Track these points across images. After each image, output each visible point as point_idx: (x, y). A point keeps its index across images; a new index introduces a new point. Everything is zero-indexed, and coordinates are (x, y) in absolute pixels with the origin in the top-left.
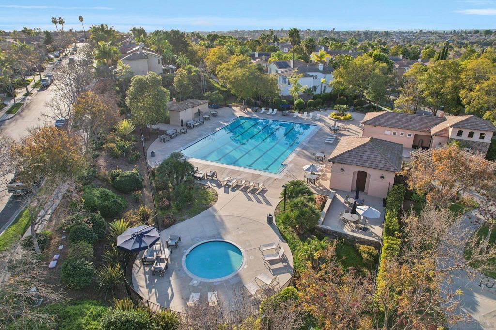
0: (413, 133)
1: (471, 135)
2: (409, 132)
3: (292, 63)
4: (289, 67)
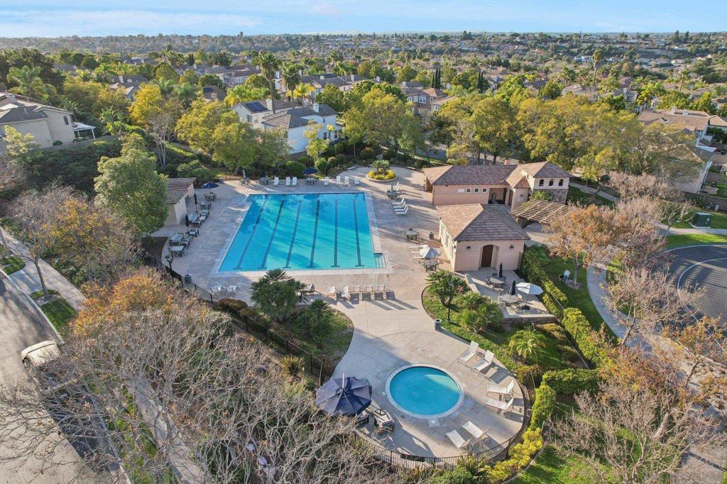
0: (488, 188)
1: (551, 183)
2: (485, 187)
3: (269, 103)
4: (266, 109)
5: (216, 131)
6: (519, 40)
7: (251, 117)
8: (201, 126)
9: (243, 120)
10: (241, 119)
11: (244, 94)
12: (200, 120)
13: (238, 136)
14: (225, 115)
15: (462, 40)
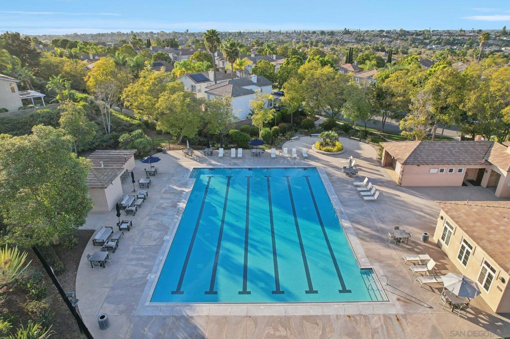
0: (463, 168)
2: (460, 167)
3: (211, 74)
4: (208, 80)
5: (160, 100)
6: (385, 35)
7: (195, 86)
8: (147, 94)
9: (187, 89)
10: (186, 88)
11: (189, 67)
12: (146, 88)
13: (182, 105)
14: (171, 84)
15: (343, 34)
